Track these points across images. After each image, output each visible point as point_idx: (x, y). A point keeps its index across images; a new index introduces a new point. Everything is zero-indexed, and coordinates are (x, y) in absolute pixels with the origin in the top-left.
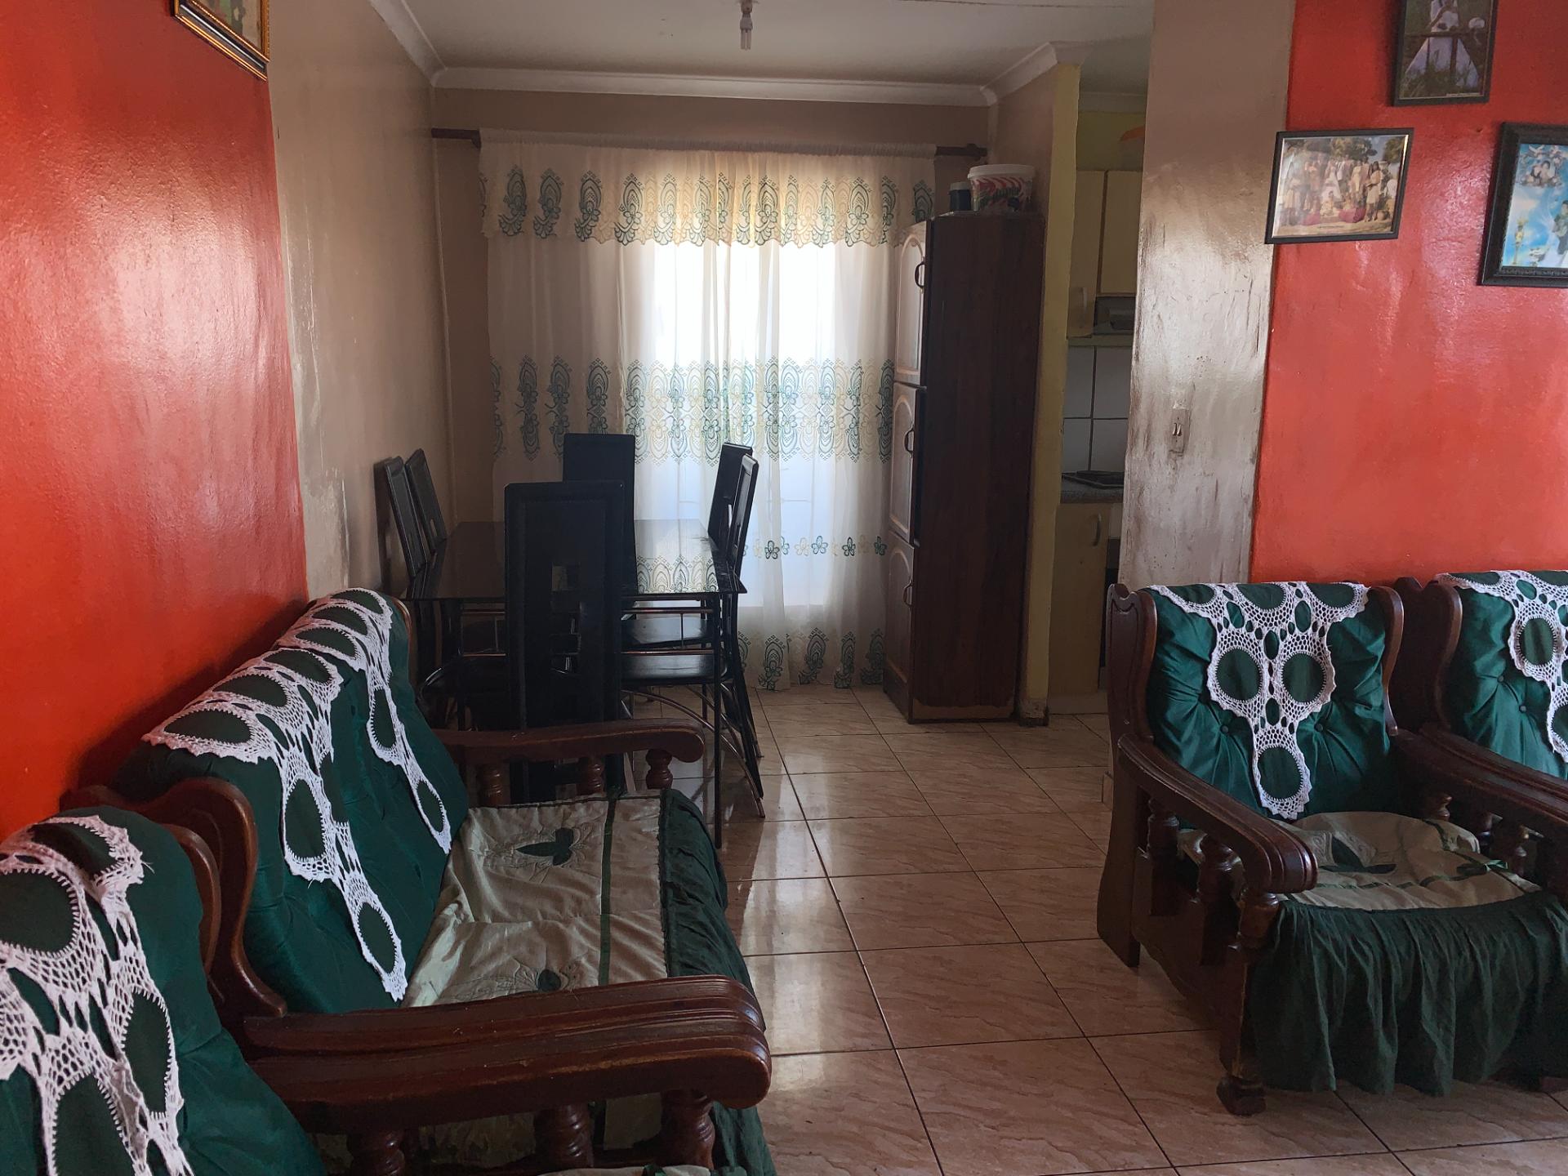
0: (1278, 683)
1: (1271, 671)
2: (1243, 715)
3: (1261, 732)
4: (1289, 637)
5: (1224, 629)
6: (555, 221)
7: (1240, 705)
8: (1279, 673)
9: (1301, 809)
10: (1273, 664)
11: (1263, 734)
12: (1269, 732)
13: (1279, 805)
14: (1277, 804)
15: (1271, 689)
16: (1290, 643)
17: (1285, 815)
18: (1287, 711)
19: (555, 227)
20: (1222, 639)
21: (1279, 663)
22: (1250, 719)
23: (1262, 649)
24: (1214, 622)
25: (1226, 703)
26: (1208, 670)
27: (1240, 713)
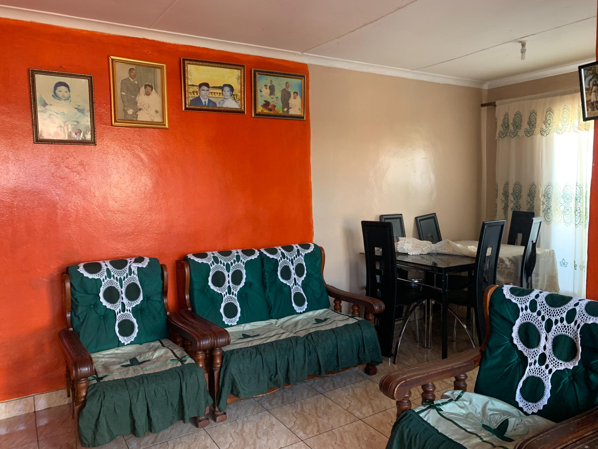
0: (549, 346)
1: (546, 339)
2: (527, 355)
3: (532, 367)
4: (559, 324)
5: (524, 311)
6: (519, 130)
7: (527, 350)
8: (550, 341)
9: (535, 411)
10: (548, 335)
11: (533, 368)
12: (537, 368)
13: (525, 404)
14: (524, 403)
15: (545, 348)
16: (559, 327)
17: (525, 410)
18: (550, 361)
19: (518, 133)
20: (523, 315)
21: (551, 336)
22: (529, 359)
23: (544, 326)
24: (520, 306)
25: (521, 347)
26: (513, 328)
27: (526, 354)
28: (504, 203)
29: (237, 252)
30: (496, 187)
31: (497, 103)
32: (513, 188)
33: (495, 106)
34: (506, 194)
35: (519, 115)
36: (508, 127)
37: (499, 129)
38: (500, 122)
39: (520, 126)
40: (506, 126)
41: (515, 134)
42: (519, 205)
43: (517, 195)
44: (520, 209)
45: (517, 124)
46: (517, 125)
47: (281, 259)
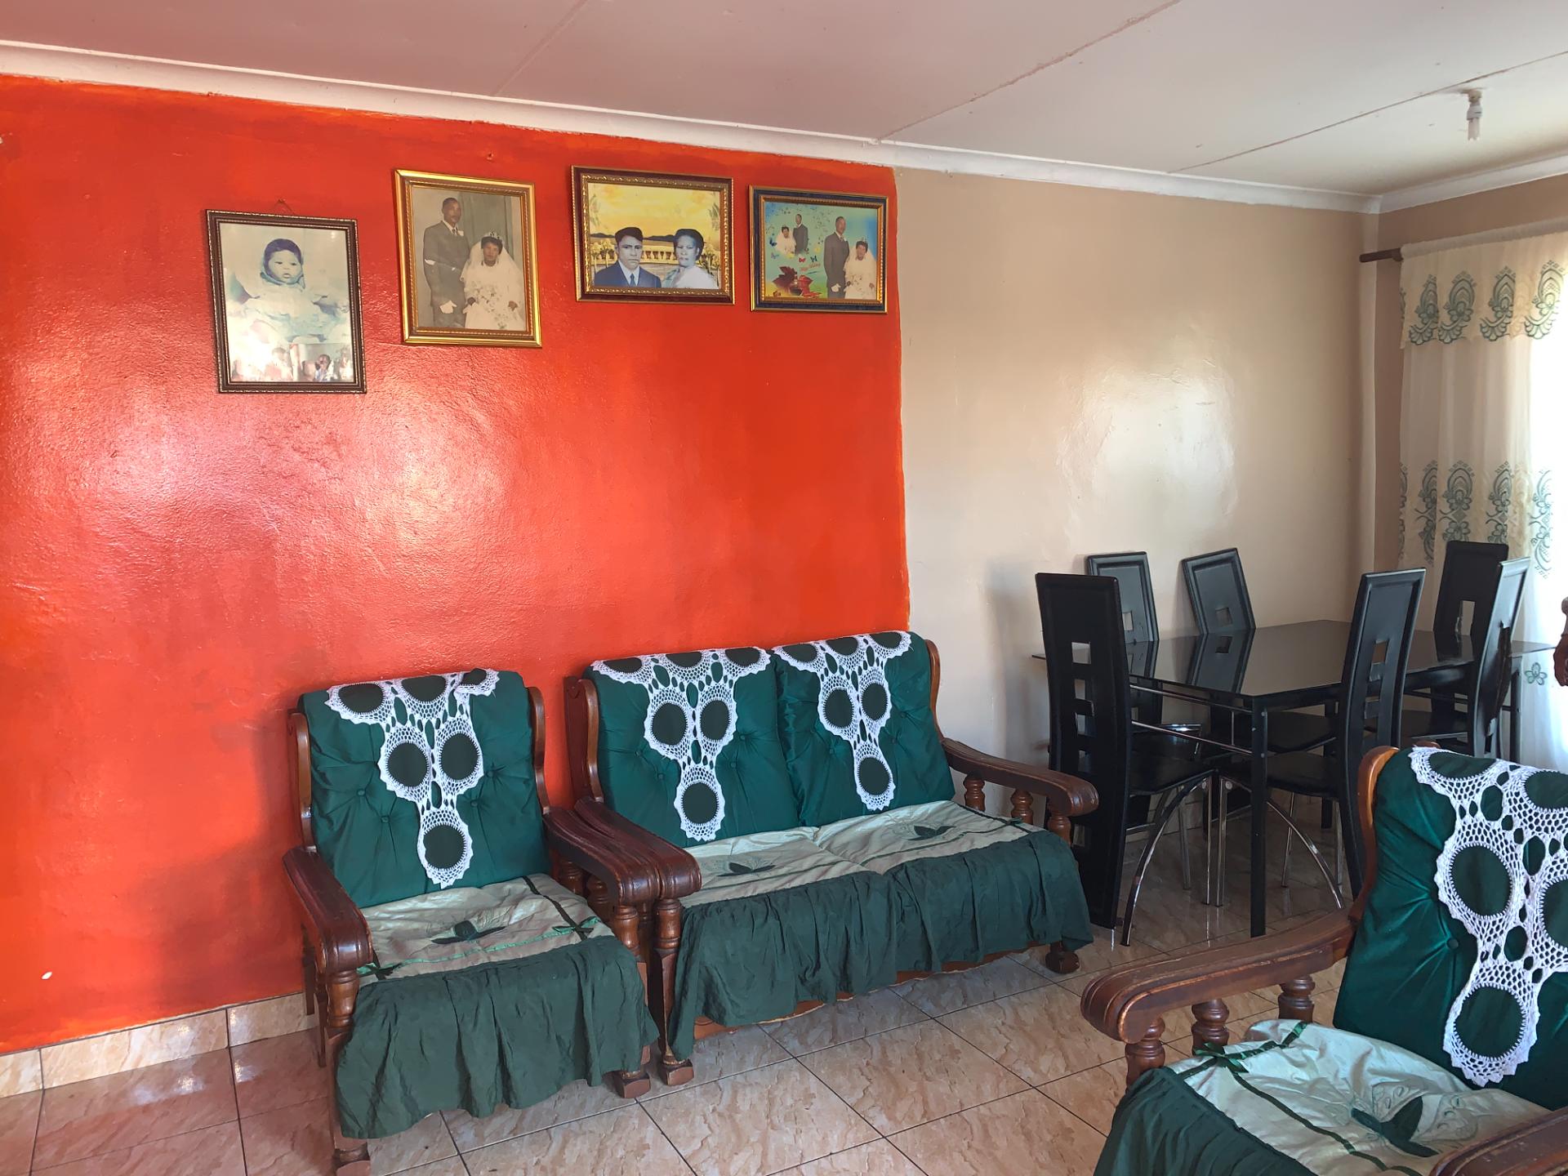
0: (1535, 909)
1: (1527, 890)
2: (1474, 933)
3: (1489, 963)
4: (1562, 852)
5: (1468, 817)
6: (1466, 323)
7: (1474, 919)
8: (1538, 896)
9: (1497, 1078)
10: (1531, 881)
11: (1492, 967)
12: (1501, 968)
15: (1523, 914)
16: (1562, 860)
18: (1536, 950)
19: (1464, 330)
20: (1464, 828)
21: (1540, 883)
22: (1480, 943)
23: (1521, 857)
24: (1456, 804)
25: (1458, 910)
26: (1437, 861)
27: (1471, 929)
28: (1423, 521)
29: (715, 657)
30: (1402, 476)
31: (1404, 250)
32: (1449, 480)
33: (1399, 259)
34: (1429, 496)
35: (1465, 285)
36: (1435, 315)
37: (1411, 320)
38: (1413, 302)
39: (1467, 313)
40: (1429, 311)
41: (1457, 334)
42: (1464, 525)
43: (1461, 499)
44: (1469, 535)
45: (1461, 307)
46: (1461, 310)
47: (827, 675)
